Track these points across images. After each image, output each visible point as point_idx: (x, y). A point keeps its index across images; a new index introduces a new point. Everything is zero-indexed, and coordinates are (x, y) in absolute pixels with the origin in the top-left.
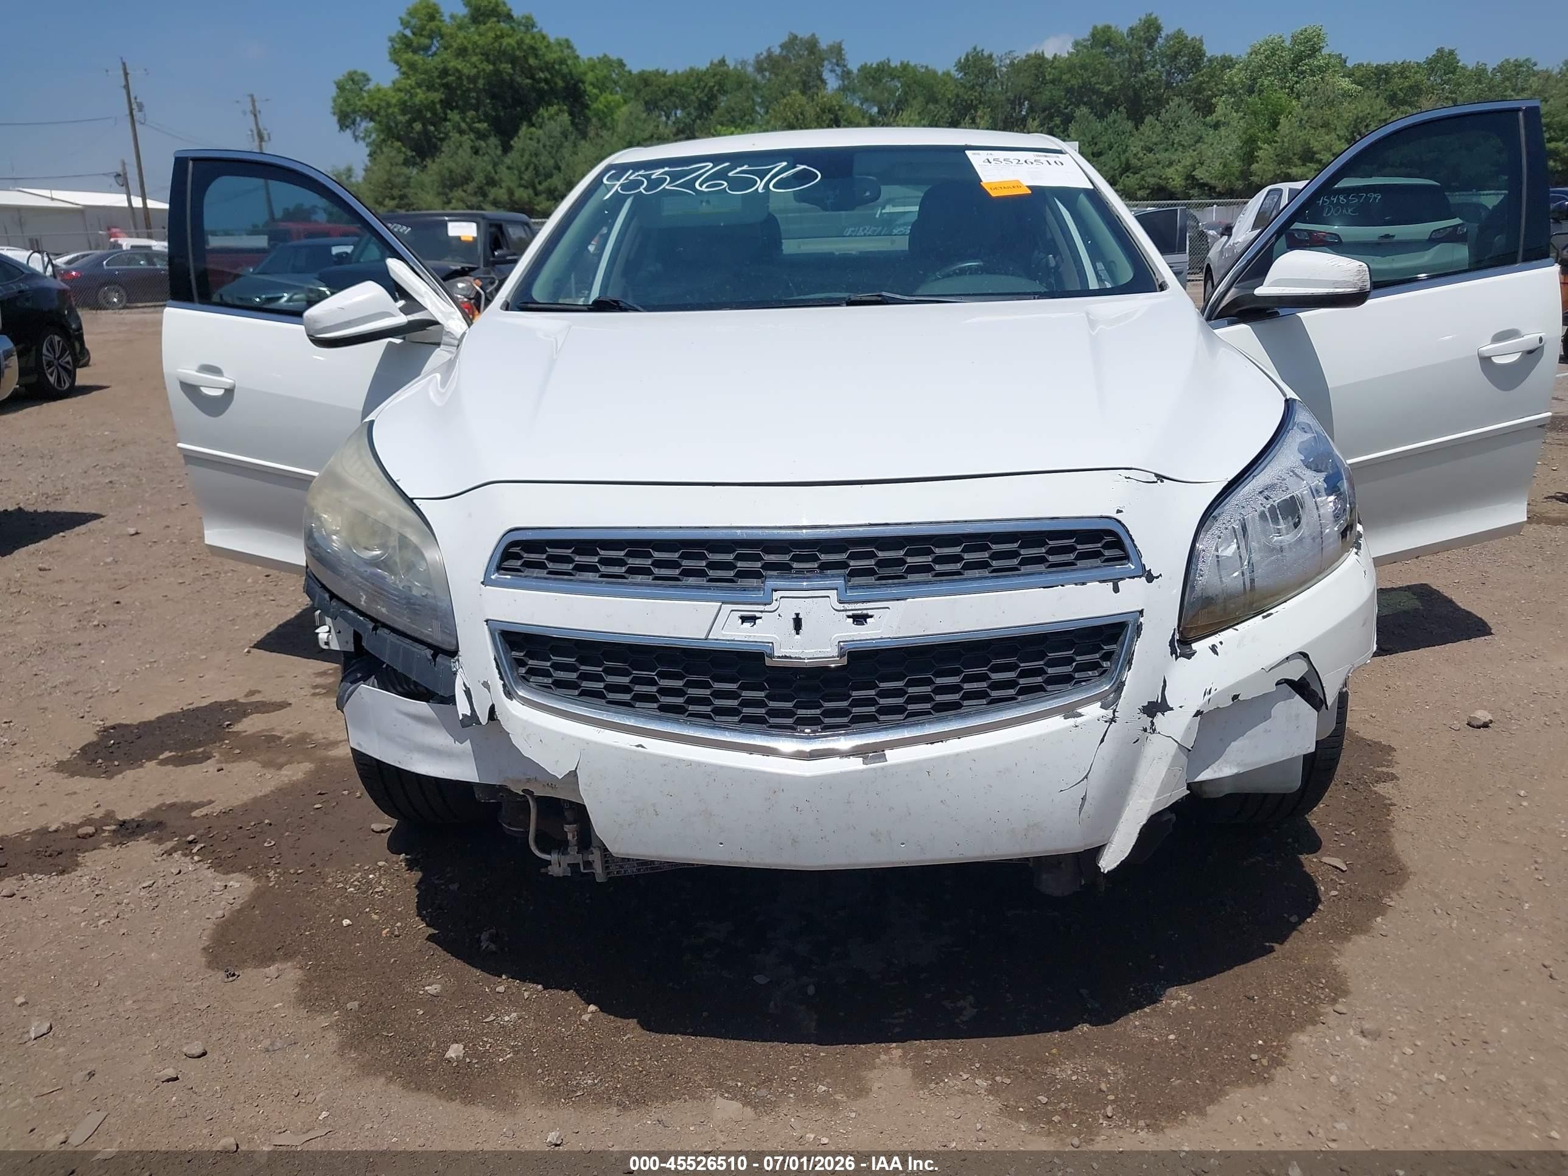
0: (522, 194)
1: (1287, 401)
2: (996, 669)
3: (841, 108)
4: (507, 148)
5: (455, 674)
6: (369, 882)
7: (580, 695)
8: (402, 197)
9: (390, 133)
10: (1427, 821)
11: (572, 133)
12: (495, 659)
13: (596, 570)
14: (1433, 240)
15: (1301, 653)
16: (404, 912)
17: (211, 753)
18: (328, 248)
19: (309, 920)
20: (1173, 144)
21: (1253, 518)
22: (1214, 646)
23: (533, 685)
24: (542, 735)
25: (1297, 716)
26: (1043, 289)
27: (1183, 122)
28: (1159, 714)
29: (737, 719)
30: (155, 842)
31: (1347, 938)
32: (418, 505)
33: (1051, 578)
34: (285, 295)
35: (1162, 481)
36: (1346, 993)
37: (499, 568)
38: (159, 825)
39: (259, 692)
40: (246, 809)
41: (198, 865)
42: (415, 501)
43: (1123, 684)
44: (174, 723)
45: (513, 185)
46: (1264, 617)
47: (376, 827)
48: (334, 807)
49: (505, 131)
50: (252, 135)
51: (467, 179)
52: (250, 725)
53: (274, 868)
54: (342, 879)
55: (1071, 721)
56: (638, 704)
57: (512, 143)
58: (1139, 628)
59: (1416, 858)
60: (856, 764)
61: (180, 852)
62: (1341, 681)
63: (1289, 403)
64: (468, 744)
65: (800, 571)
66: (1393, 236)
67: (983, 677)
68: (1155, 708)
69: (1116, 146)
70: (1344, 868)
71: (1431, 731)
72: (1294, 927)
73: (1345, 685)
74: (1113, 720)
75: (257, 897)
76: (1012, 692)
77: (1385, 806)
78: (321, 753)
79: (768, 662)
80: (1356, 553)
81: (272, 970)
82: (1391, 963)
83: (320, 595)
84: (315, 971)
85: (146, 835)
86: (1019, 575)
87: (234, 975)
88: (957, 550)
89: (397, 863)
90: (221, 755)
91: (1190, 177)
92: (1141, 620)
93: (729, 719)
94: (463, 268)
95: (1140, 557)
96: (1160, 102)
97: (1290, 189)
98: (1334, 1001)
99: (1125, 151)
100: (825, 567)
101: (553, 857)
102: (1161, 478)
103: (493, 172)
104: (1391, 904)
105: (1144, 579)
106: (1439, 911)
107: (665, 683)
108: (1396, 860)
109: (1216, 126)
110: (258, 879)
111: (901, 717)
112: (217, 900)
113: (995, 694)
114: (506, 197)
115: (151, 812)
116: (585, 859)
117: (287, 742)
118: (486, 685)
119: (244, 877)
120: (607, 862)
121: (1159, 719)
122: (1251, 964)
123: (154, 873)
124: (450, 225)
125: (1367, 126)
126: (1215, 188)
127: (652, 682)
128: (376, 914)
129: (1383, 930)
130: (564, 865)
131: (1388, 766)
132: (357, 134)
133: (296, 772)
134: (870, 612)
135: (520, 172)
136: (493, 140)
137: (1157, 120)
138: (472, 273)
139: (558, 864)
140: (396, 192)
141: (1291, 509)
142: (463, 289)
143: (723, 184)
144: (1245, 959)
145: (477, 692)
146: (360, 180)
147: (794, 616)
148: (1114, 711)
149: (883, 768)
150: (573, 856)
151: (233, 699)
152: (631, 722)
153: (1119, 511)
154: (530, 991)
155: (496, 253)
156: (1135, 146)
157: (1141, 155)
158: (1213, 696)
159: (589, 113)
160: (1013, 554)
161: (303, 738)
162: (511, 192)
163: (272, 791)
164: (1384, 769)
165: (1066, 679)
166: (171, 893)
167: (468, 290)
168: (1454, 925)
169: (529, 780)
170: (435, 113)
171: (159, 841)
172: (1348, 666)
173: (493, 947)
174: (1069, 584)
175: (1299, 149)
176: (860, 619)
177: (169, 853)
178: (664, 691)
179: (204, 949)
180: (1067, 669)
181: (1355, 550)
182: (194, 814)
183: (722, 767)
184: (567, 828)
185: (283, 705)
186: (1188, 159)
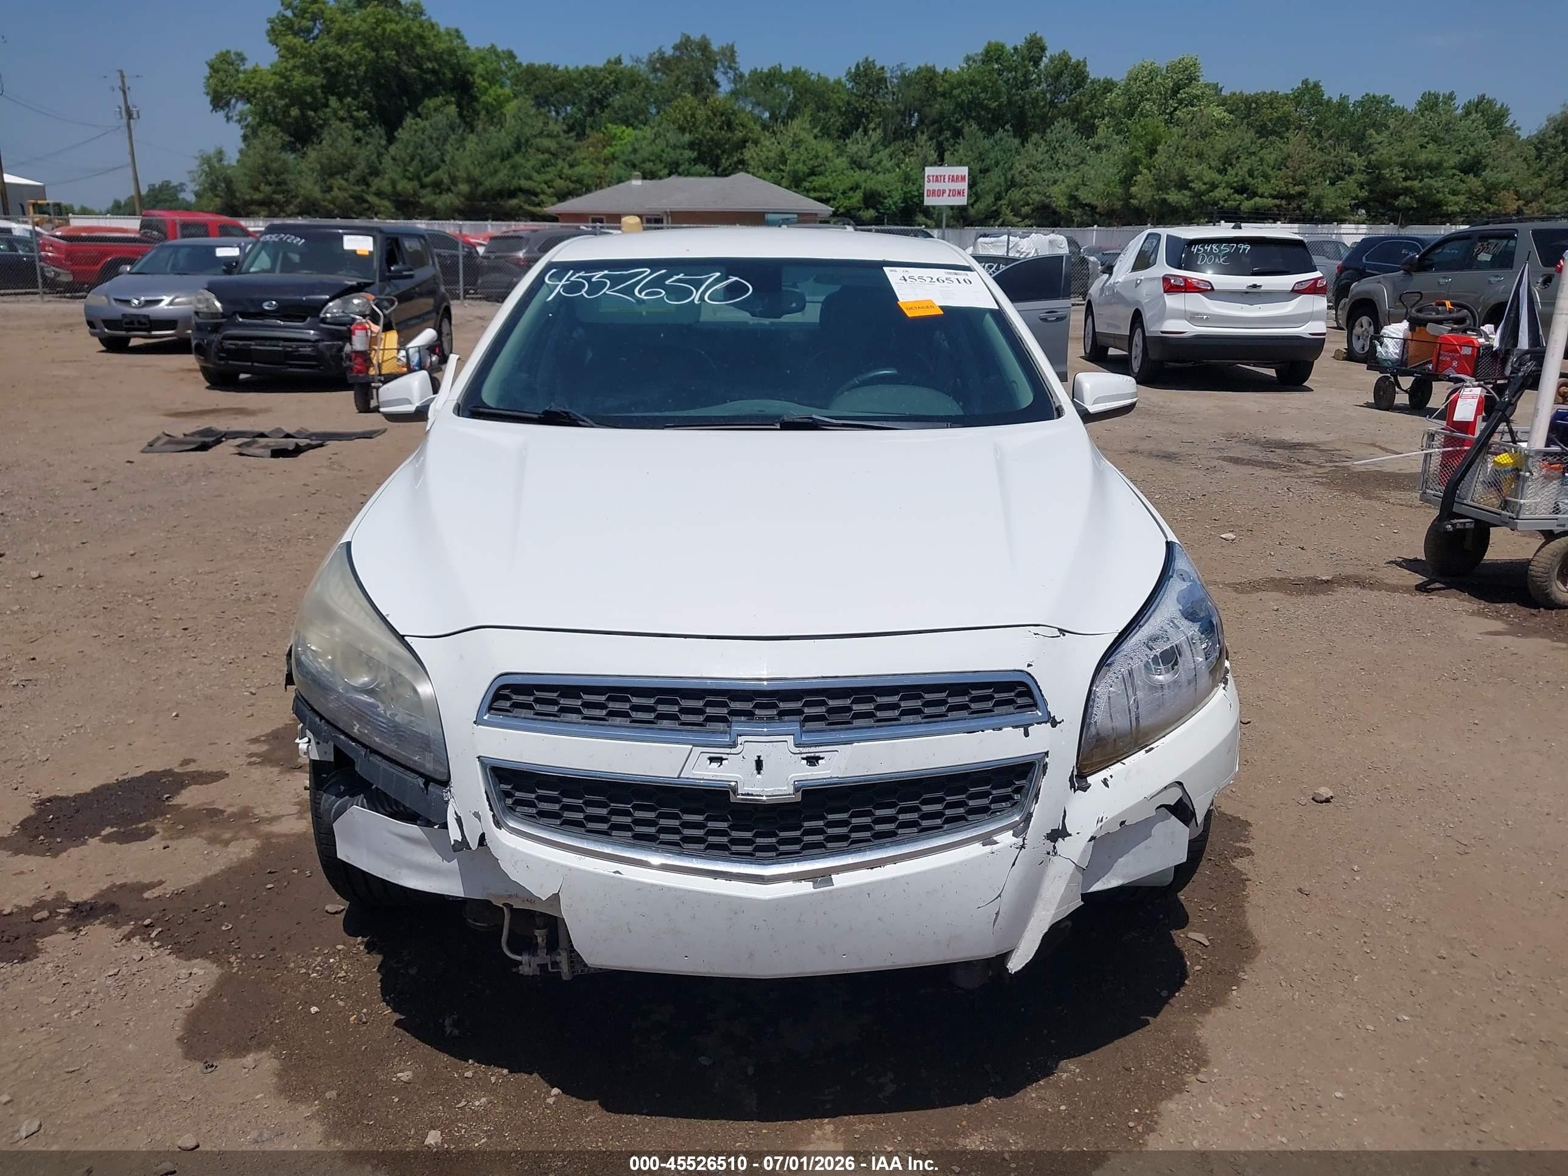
0: (406, 186)
1: (1167, 543)
2: (926, 802)
3: (734, 113)
4: (391, 140)
5: (447, 802)
6: (330, 967)
7: (561, 824)
8: (279, 184)
9: (265, 117)
10: (1277, 896)
11: (459, 127)
12: (486, 792)
13: (580, 712)
14: (1296, 292)
15: (1177, 782)
16: (368, 998)
17: (153, 828)
18: (212, 249)
19: (276, 1008)
20: (1057, 164)
21: (1139, 667)
22: (1105, 779)
23: (519, 815)
24: (529, 862)
25: (1173, 833)
26: (955, 409)
27: (1068, 144)
28: (1060, 839)
29: (702, 846)
30: (111, 926)
31: (1207, 1011)
32: (409, 642)
33: (973, 724)
34: (164, 297)
35: (1064, 635)
36: (1206, 1063)
37: (490, 708)
38: (112, 907)
39: (194, 761)
40: (198, 889)
41: (159, 951)
42: (406, 638)
43: (1030, 815)
44: (112, 795)
45: (395, 176)
46: (1147, 752)
47: (329, 908)
48: (286, 887)
49: (391, 123)
50: (120, 111)
51: (347, 168)
52: (190, 797)
53: (235, 953)
54: (303, 964)
55: (988, 848)
56: (614, 833)
57: (396, 134)
58: (1045, 766)
59: (1267, 932)
60: (806, 887)
61: (138, 937)
62: (1210, 802)
63: (1169, 545)
64: (455, 863)
65: (761, 718)
66: (1260, 286)
67: (915, 809)
68: (1058, 834)
69: (1001, 164)
70: (1207, 943)
71: (1282, 806)
72: (1165, 1001)
73: (1212, 804)
74: (1023, 847)
75: (224, 982)
76: (939, 821)
77: (1242, 881)
78: (266, 828)
79: (733, 799)
80: (1224, 688)
81: (249, 1059)
82: (1245, 1034)
83: (310, 718)
84: (290, 1060)
85: (101, 918)
86: (946, 721)
87: (212, 1066)
88: (895, 699)
89: (355, 946)
90: (164, 830)
91: (1072, 198)
92: (1047, 760)
93: (696, 846)
94: (359, 284)
95: (1046, 704)
96: (1046, 123)
97: (1168, 236)
98: (1197, 1071)
99: (1011, 168)
100: (782, 713)
101: (524, 958)
102: (1062, 631)
103: (377, 162)
104: (1245, 977)
105: (1049, 724)
106: (1284, 984)
107: (639, 814)
108: (1249, 934)
109: (1098, 148)
110: (220, 965)
111: (845, 844)
112: (184, 988)
113: (925, 823)
114: (390, 188)
115: (102, 894)
116: (553, 959)
117: (229, 817)
118: (477, 815)
119: (207, 963)
120: (572, 962)
121: (1060, 843)
122: (1128, 1037)
123: (116, 960)
124: (346, 238)
125: (1238, 157)
126: (1096, 208)
127: (627, 813)
128: (341, 1000)
129: (1238, 1002)
130: (534, 965)
131: (1245, 842)
132: (230, 115)
133: (244, 849)
134: (821, 755)
135: (405, 165)
136: (378, 130)
137: (1042, 138)
138: (367, 289)
139: (528, 964)
140: (271, 178)
141: (1170, 658)
142: (358, 305)
143: (661, 293)
144: (1123, 1033)
145: (469, 822)
146: (234, 163)
147: (756, 758)
148: (1024, 839)
149: (830, 892)
150: (542, 957)
151: (168, 768)
152: (608, 850)
153: (1029, 665)
154: (497, 1075)
155: (392, 268)
156: (1020, 164)
157: (1027, 171)
158: (1105, 823)
159: (478, 107)
160: (942, 702)
161: (245, 812)
162: (393, 183)
163: (222, 871)
164: (1242, 845)
165: (984, 810)
166: (137, 981)
167: (363, 306)
168: (1296, 997)
169: (510, 896)
170: (315, 98)
171: (116, 925)
172: (1214, 789)
173: (456, 1032)
174: (988, 729)
175: (1174, 176)
176: (813, 761)
177: (128, 937)
178: (638, 822)
179: (178, 1039)
180: (985, 802)
181: (1223, 685)
182: (146, 895)
183: (689, 891)
184: (537, 932)
185: (220, 776)
186: (1071, 179)
